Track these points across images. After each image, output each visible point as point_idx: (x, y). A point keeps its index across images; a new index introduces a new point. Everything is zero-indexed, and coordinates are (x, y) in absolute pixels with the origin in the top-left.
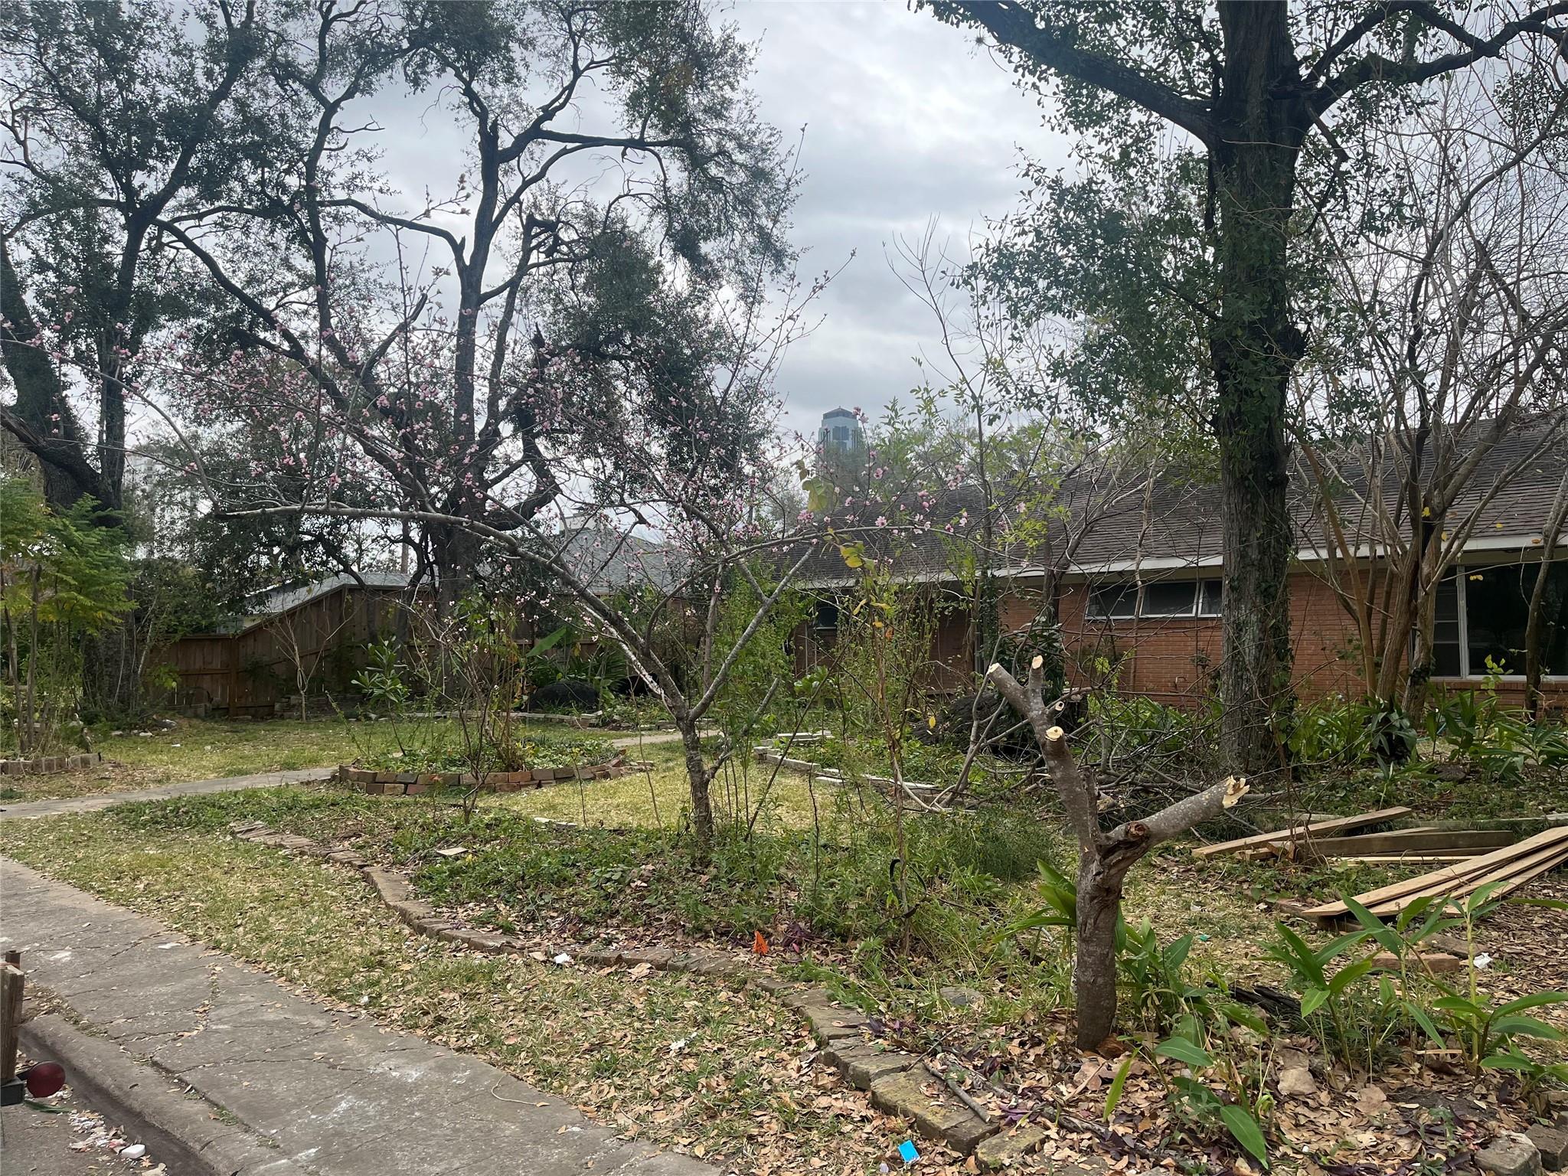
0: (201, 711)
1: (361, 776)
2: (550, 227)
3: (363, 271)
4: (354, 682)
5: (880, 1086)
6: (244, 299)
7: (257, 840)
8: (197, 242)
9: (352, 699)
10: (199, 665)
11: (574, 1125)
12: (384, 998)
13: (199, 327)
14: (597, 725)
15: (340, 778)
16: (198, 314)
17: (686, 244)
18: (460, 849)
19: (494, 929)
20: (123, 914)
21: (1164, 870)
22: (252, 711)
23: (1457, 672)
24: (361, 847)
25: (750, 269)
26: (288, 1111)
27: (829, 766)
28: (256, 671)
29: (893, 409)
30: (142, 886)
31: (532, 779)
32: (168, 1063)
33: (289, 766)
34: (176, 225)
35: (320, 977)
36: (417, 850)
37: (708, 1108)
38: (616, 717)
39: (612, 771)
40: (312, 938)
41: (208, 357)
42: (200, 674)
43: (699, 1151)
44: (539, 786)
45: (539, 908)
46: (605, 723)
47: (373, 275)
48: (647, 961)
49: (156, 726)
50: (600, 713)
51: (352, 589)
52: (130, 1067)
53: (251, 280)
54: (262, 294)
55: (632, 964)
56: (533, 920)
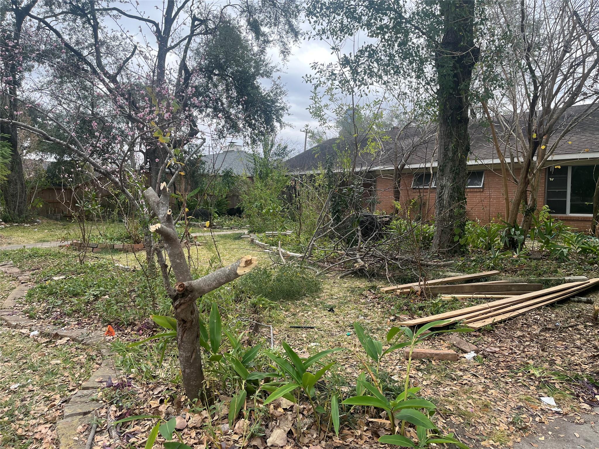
1: (76, 244)
2: (203, 22)
8: (54, 27)
18: (63, 277)
19: (27, 316)
21: (366, 297)
23: (564, 212)
25: (285, 40)
42: (58, 202)
48: (69, 336)
49: (32, 222)
53: (78, 43)
54: (83, 48)
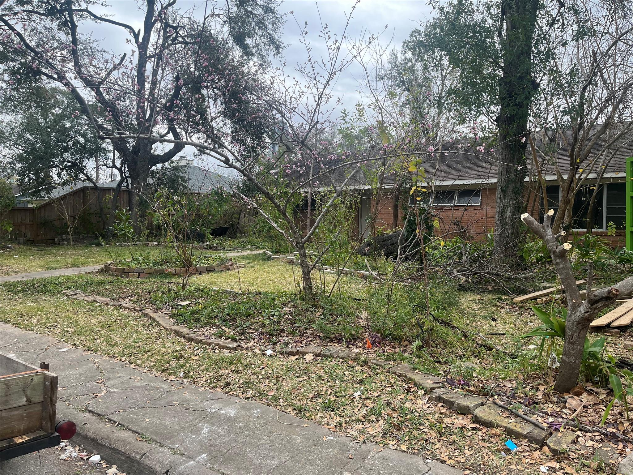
0: (22, 241)
1: (117, 270)
3: (90, 43)
4: (111, 228)
5: (479, 412)
6: (36, 53)
7: (82, 298)
8: (13, 26)
9: (91, 237)
10: (19, 221)
11: (329, 436)
12: (192, 373)
13: (14, 66)
14: (207, 249)
15: (106, 270)
16: (13, 60)
17: (239, 39)
18: (187, 302)
19: (226, 339)
20: (32, 334)
21: (503, 308)
22: (45, 241)
24: (136, 302)
26: (178, 434)
27: (325, 265)
28: (45, 224)
29: (344, 113)
30: (35, 321)
31: (197, 271)
32: (98, 411)
33: (74, 265)
34: (4, 17)
35: (152, 364)
36: (166, 303)
37: (395, 425)
38: (215, 245)
39: (230, 267)
40: (138, 345)
41: (18, 81)
42: (20, 225)
43: (404, 448)
44: (200, 274)
45: (245, 329)
46: (210, 247)
47: (94, 45)
48: (311, 353)
49: (4, 248)
50: (208, 243)
51: (91, 188)
52: (78, 414)
53: (39, 45)
55: (304, 354)
56: (243, 334)
